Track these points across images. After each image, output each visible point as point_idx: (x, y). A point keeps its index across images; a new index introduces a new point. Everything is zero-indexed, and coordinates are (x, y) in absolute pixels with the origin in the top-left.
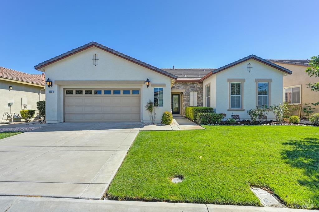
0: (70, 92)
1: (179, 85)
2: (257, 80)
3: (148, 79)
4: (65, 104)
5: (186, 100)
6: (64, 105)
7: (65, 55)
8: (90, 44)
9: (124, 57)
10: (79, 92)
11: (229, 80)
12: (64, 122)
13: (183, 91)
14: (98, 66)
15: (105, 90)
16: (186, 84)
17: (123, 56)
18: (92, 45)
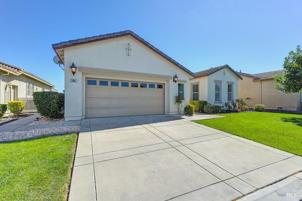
2: (228, 82)
3: (176, 76)
7: (104, 37)
8: (127, 32)
10: (104, 83)
12: (85, 118)
14: (131, 56)
15: (132, 82)
17: (157, 51)
18: (128, 34)
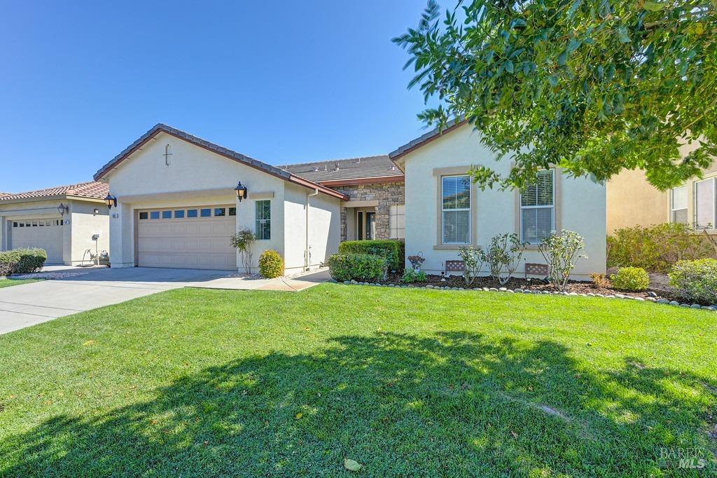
0: (143, 216)
1: (365, 191)
3: (240, 185)
4: (139, 236)
5: (381, 225)
6: (136, 237)
9: (202, 144)
10: (155, 215)
11: (436, 172)
12: (137, 266)
13: (375, 203)
14: (169, 166)
16: (382, 187)
18: (158, 130)
